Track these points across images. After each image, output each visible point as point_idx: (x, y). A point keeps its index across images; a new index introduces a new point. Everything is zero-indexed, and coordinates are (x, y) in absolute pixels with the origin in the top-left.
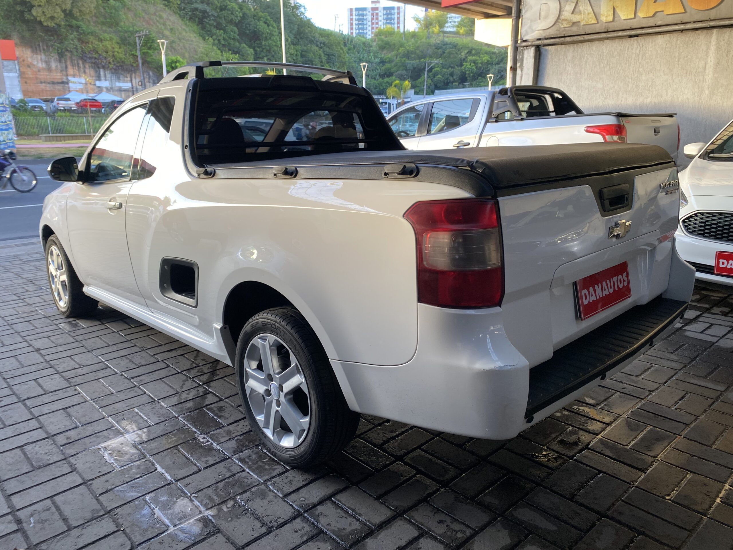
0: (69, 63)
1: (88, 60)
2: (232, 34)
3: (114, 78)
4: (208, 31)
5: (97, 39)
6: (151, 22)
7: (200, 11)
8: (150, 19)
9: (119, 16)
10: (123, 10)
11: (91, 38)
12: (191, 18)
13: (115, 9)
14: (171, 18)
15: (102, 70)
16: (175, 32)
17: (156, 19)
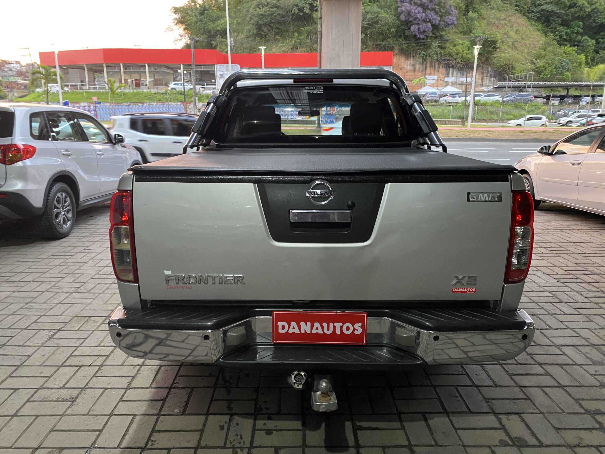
0: (428, 65)
1: (443, 62)
2: (576, 28)
3: (459, 75)
4: (553, 28)
5: (452, 44)
6: (500, 26)
7: (548, 11)
8: (500, 23)
9: (473, 24)
10: (479, 20)
11: (448, 45)
12: (539, 19)
13: (472, 19)
14: (519, 21)
15: (451, 69)
16: (520, 32)
17: (505, 23)
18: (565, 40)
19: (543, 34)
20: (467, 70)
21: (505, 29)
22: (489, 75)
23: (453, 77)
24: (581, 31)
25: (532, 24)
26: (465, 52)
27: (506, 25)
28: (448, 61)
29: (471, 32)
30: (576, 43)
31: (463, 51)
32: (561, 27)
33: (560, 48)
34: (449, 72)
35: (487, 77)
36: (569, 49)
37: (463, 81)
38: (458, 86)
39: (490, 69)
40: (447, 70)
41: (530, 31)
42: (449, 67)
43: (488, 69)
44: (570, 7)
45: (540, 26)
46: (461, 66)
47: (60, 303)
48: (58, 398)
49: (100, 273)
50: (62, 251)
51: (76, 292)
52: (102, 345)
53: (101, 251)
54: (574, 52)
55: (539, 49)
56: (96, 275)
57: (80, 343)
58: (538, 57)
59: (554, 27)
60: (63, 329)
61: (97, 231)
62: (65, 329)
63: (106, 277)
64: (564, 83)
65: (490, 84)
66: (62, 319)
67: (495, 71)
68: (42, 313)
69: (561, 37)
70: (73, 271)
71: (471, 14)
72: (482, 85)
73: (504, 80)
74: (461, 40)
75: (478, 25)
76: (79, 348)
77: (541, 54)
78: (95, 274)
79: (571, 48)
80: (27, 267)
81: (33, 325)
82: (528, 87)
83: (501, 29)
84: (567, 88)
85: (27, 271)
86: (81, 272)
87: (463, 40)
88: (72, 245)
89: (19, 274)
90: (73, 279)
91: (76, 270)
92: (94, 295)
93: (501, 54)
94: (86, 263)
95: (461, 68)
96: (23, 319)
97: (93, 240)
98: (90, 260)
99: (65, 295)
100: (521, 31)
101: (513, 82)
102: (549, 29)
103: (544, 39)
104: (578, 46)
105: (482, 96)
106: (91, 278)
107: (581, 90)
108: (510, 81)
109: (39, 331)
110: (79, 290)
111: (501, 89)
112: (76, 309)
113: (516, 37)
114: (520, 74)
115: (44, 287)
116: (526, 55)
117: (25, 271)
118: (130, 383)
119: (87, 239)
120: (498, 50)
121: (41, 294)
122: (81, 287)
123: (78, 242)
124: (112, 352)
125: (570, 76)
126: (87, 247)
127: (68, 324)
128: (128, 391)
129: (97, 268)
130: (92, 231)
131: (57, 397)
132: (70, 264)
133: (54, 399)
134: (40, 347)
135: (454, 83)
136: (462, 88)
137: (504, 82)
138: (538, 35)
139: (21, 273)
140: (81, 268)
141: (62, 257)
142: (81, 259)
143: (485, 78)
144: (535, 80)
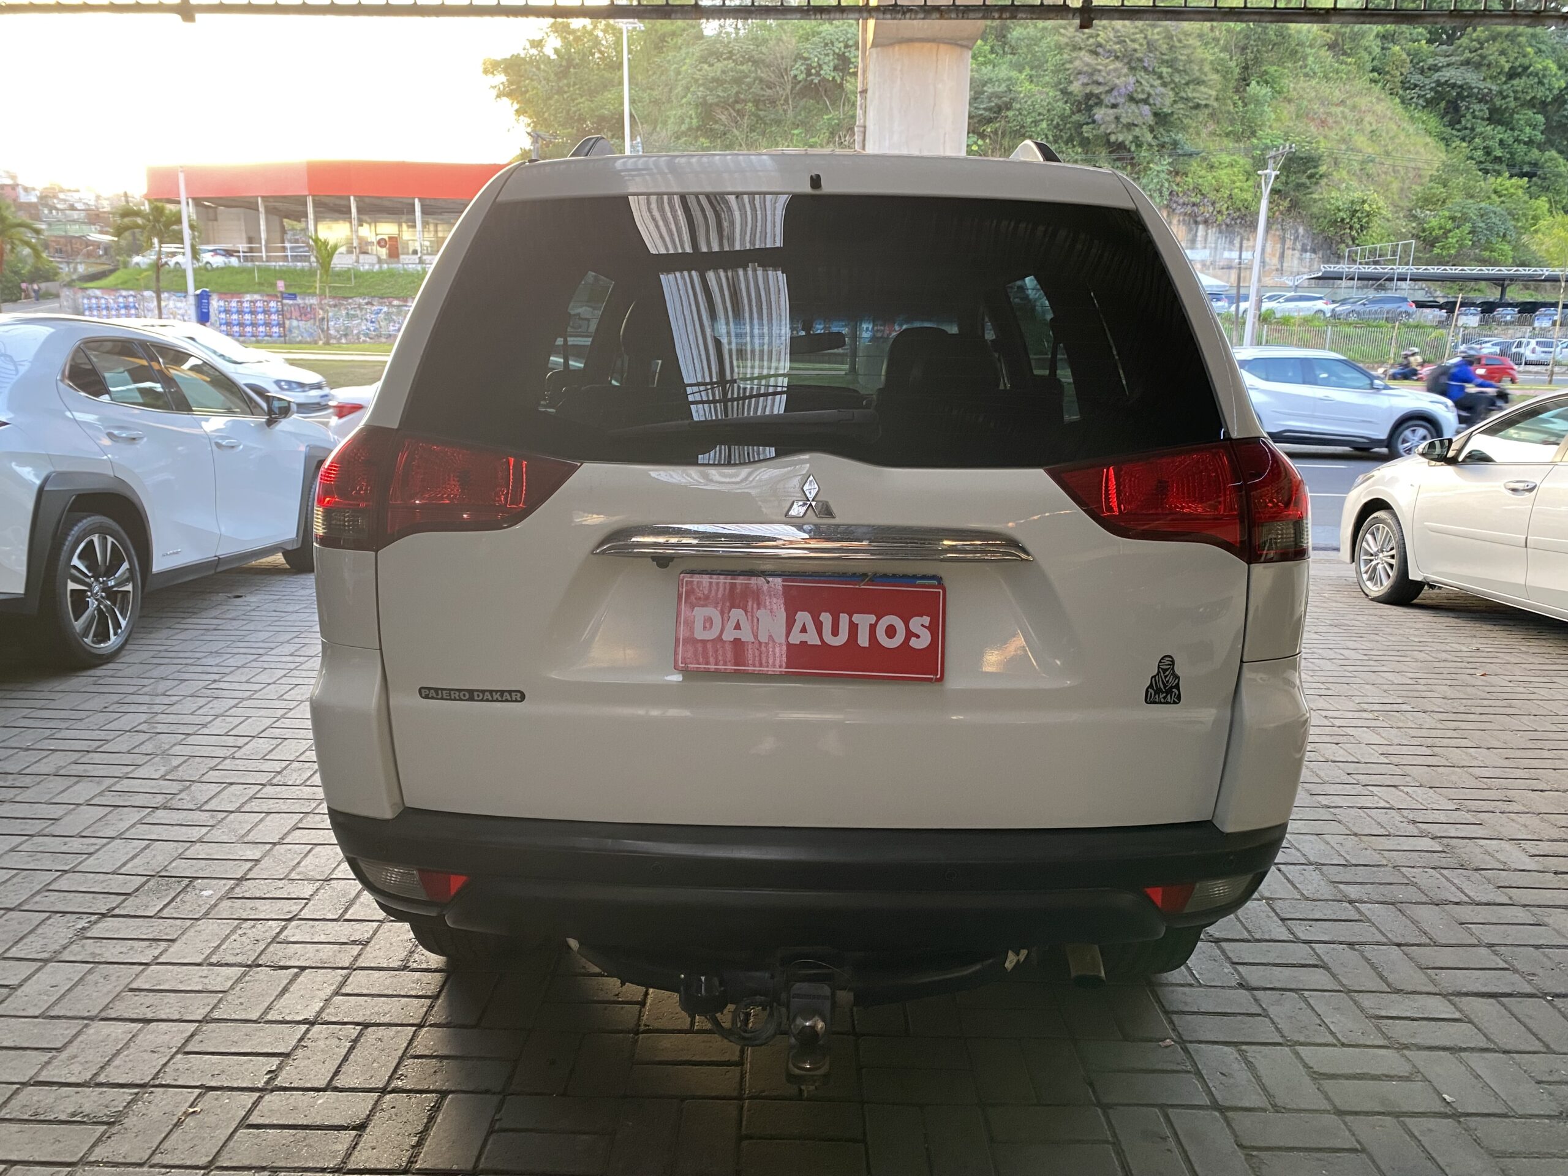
2: (1528, 130)
3: (1222, 242)
4: (1466, 128)
5: (1204, 165)
6: (1330, 120)
7: (1453, 86)
8: (1329, 114)
9: (1261, 115)
10: (1274, 102)
11: (1194, 164)
12: (1430, 104)
13: (1258, 102)
14: (1379, 108)
15: (1201, 227)
16: (1380, 136)
17: (1343, 112)
18: (1498, 160)
19: (1442, 145)
20: (1242, 231)
21: (1343, 129)
22: (1299, 246)
23: (1205, 248)
24: (1540, 137)
25: (1412, 118)
26: (1238, 184)
27: (1345, 118)
28: (1195, 209)
29: (1253, 133)
30: (1526, 169)
31: (1234, 182)
32: (1489, 128)
33: (1485, 179)
34: (1196, 235)
35: (1294, 249)
36: (1508, 183)
37: (1231, 260)
38: (1220, 272)
39: (1301, 230)
40: (1190, 230)
41: (1408, 136)
42: (1196, 223)
43: (1297, 231)
44: (1512, 75)
45: (1433, 122)
46: (1228, 221)
47: (119, 837)
48: (74, 1115)
49: (236, 755)
50: (145, 690)
51: (165, 808)
52: (214, 960)
53: (249, 693)
54: (1520, 192)
55: (1431, 181)
56: (228, 761)
57: (156, 953)
58: (1427, 201)
59: (1469, 126)
60: (116, 911)
61: (246, 639)
62: (122, 912)
63: (251, 765)
64: (1493, 271)
65: (1303, 270)
66: (116, 884)
67: (1314, 237)
68: (66, 864)
69: (1488, 152)
70: (167, 747)
71: (1254, 88)
72: (1281, 271)
73: (1339, 258)
74: (1229, 154)
75: (1273, 116)
76: (152, 967)
77: (1434, 195)
78: (225, 758)
79: (1514, 180)
80: (48, 732)
81: (37, 898)
82: (1398, 280)
83: (1330, 128)
84: (1500, 282)
85: (46, 745)
86: (188, 751)
87: (1233, 154)
88: (176, 675)
89: (22, 753)
90: (163, 770)
91: (175, 745)
92: (212, 817)
93: (1329, 192)
94: (204, 726)
95: (1227, 225)
96: (15, 880)
97: (232, 662)
98: (217, 716)
99: (136, 815)
100: (1384, 134)
101: (1360, 264)
102: (1455, 132)
103: (1443, 156)
104: (1530, 175)
105: (1281, 300)
106: (212, 769)
107: (1536, 289)
108: (1354, 261)
109: (49, 918)
110: (175, 803)
111: (1331, 281)
112: (158, 857)
113: (1370, 150)
114: (1378, 246)
115: (84, 791)
116: (1396, 197)
117: (38, 746)
118: (273, 1074)
119: (218, 660)
120: (1324, 182)
121: (74, 809)
122: (181, 791)
123: (192, 669)
124: (239, 980)
125: (1511, 253)
126: (215, 681)
127: (131, 898)
128: (268, 1097)
129: (230, 741)
130: (233, 638)
131: (71, 1110)
132: (160, 728)
133: (63, 1117)
134: (46, 961)
135: (1208, 263)
136: (1229, 277)
137: (1338, 263)
138: (1427, 144)
139: (27, 749)
140: (191, 740)
141: (144, 708)
142: (192, 714)
143: (1290, 252)
144: (1418, 261)
